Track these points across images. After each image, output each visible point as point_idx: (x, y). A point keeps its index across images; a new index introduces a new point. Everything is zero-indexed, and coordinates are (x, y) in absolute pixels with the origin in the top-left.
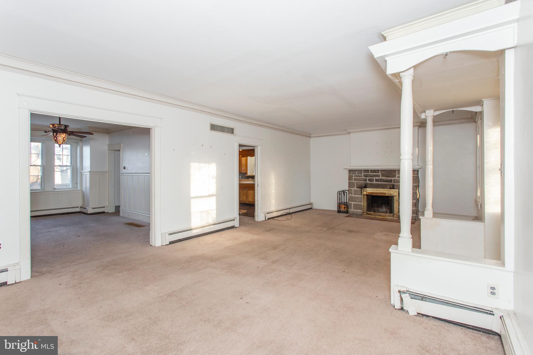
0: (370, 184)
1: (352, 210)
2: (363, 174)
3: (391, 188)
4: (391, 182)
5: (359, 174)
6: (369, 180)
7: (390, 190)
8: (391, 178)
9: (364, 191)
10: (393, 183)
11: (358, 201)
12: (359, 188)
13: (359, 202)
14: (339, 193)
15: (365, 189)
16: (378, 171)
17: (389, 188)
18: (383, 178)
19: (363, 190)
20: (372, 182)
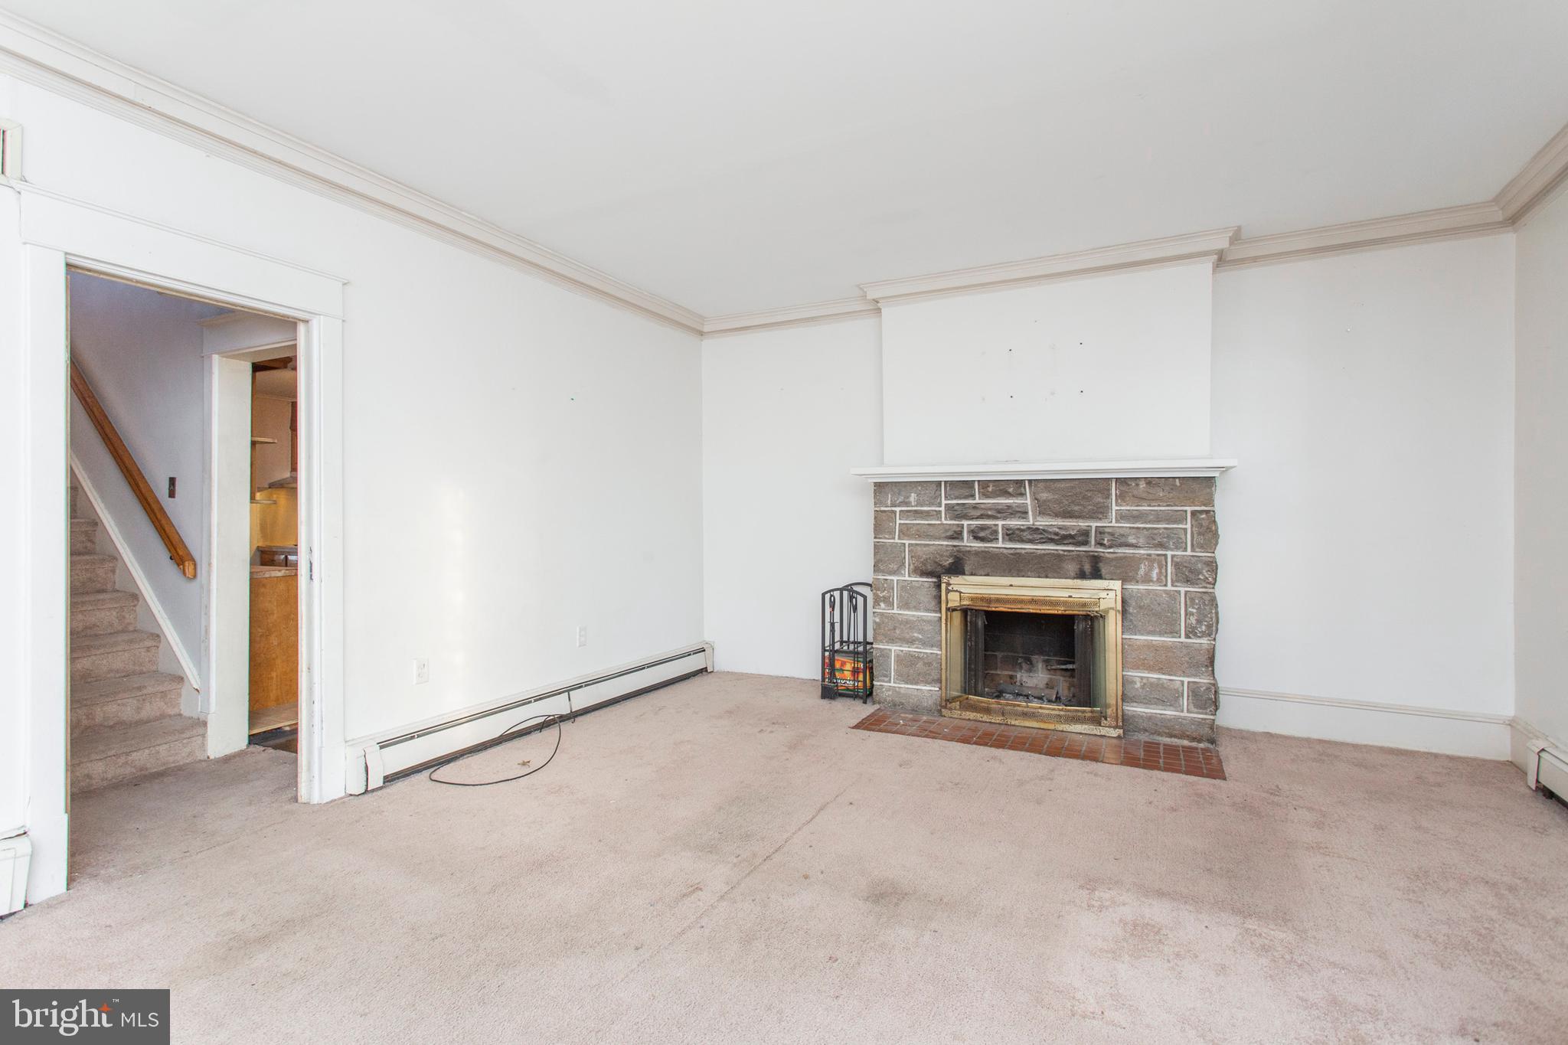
0: (977, 553)
1: (892, 684)
2: (944, 502)
3: (1082, 575)
4: (1086, 543)
5: (922, 506)
6: (975, 535)
7: (1079, 582)
8: (1083, 524)
9: (948, 591)
10: (1092, 548)
11: (918, 639)
12: (924, 573)
13: (924, 644)
14: (827, 596)
15: (954, 580)
16: (1016, 486)
17: (1073, 574)
18: (1043, 522)
19: (943, 586)
20: (991, 541)
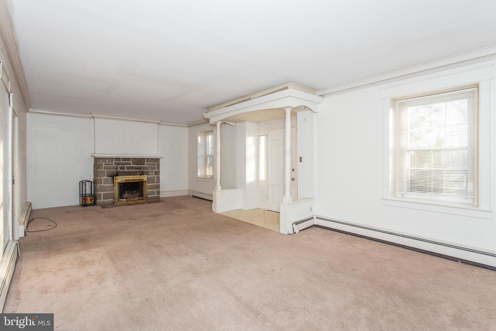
0: (121, 172)
1: (102, 200)
2: (114, 162)
3: (140, 175)
4: (141, 169)
5: (109, 163)
6: (121, 168)
7: (140, 176)
8: (141, 166)
9: (115, 180)
10: (142, 170)
11: (108, 190)
12: (110, 176)
13: (110, 191)
14: (81, 183)
15: (117, 177)
16: (129, 159)
17: (139, 174)
18: (134, 166)
19: (115, 179)
20: (124, 169)
